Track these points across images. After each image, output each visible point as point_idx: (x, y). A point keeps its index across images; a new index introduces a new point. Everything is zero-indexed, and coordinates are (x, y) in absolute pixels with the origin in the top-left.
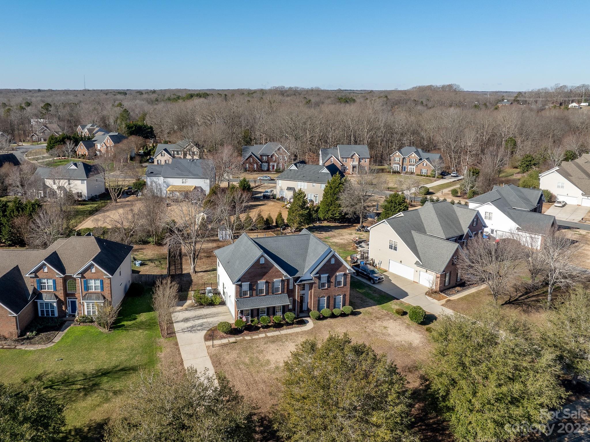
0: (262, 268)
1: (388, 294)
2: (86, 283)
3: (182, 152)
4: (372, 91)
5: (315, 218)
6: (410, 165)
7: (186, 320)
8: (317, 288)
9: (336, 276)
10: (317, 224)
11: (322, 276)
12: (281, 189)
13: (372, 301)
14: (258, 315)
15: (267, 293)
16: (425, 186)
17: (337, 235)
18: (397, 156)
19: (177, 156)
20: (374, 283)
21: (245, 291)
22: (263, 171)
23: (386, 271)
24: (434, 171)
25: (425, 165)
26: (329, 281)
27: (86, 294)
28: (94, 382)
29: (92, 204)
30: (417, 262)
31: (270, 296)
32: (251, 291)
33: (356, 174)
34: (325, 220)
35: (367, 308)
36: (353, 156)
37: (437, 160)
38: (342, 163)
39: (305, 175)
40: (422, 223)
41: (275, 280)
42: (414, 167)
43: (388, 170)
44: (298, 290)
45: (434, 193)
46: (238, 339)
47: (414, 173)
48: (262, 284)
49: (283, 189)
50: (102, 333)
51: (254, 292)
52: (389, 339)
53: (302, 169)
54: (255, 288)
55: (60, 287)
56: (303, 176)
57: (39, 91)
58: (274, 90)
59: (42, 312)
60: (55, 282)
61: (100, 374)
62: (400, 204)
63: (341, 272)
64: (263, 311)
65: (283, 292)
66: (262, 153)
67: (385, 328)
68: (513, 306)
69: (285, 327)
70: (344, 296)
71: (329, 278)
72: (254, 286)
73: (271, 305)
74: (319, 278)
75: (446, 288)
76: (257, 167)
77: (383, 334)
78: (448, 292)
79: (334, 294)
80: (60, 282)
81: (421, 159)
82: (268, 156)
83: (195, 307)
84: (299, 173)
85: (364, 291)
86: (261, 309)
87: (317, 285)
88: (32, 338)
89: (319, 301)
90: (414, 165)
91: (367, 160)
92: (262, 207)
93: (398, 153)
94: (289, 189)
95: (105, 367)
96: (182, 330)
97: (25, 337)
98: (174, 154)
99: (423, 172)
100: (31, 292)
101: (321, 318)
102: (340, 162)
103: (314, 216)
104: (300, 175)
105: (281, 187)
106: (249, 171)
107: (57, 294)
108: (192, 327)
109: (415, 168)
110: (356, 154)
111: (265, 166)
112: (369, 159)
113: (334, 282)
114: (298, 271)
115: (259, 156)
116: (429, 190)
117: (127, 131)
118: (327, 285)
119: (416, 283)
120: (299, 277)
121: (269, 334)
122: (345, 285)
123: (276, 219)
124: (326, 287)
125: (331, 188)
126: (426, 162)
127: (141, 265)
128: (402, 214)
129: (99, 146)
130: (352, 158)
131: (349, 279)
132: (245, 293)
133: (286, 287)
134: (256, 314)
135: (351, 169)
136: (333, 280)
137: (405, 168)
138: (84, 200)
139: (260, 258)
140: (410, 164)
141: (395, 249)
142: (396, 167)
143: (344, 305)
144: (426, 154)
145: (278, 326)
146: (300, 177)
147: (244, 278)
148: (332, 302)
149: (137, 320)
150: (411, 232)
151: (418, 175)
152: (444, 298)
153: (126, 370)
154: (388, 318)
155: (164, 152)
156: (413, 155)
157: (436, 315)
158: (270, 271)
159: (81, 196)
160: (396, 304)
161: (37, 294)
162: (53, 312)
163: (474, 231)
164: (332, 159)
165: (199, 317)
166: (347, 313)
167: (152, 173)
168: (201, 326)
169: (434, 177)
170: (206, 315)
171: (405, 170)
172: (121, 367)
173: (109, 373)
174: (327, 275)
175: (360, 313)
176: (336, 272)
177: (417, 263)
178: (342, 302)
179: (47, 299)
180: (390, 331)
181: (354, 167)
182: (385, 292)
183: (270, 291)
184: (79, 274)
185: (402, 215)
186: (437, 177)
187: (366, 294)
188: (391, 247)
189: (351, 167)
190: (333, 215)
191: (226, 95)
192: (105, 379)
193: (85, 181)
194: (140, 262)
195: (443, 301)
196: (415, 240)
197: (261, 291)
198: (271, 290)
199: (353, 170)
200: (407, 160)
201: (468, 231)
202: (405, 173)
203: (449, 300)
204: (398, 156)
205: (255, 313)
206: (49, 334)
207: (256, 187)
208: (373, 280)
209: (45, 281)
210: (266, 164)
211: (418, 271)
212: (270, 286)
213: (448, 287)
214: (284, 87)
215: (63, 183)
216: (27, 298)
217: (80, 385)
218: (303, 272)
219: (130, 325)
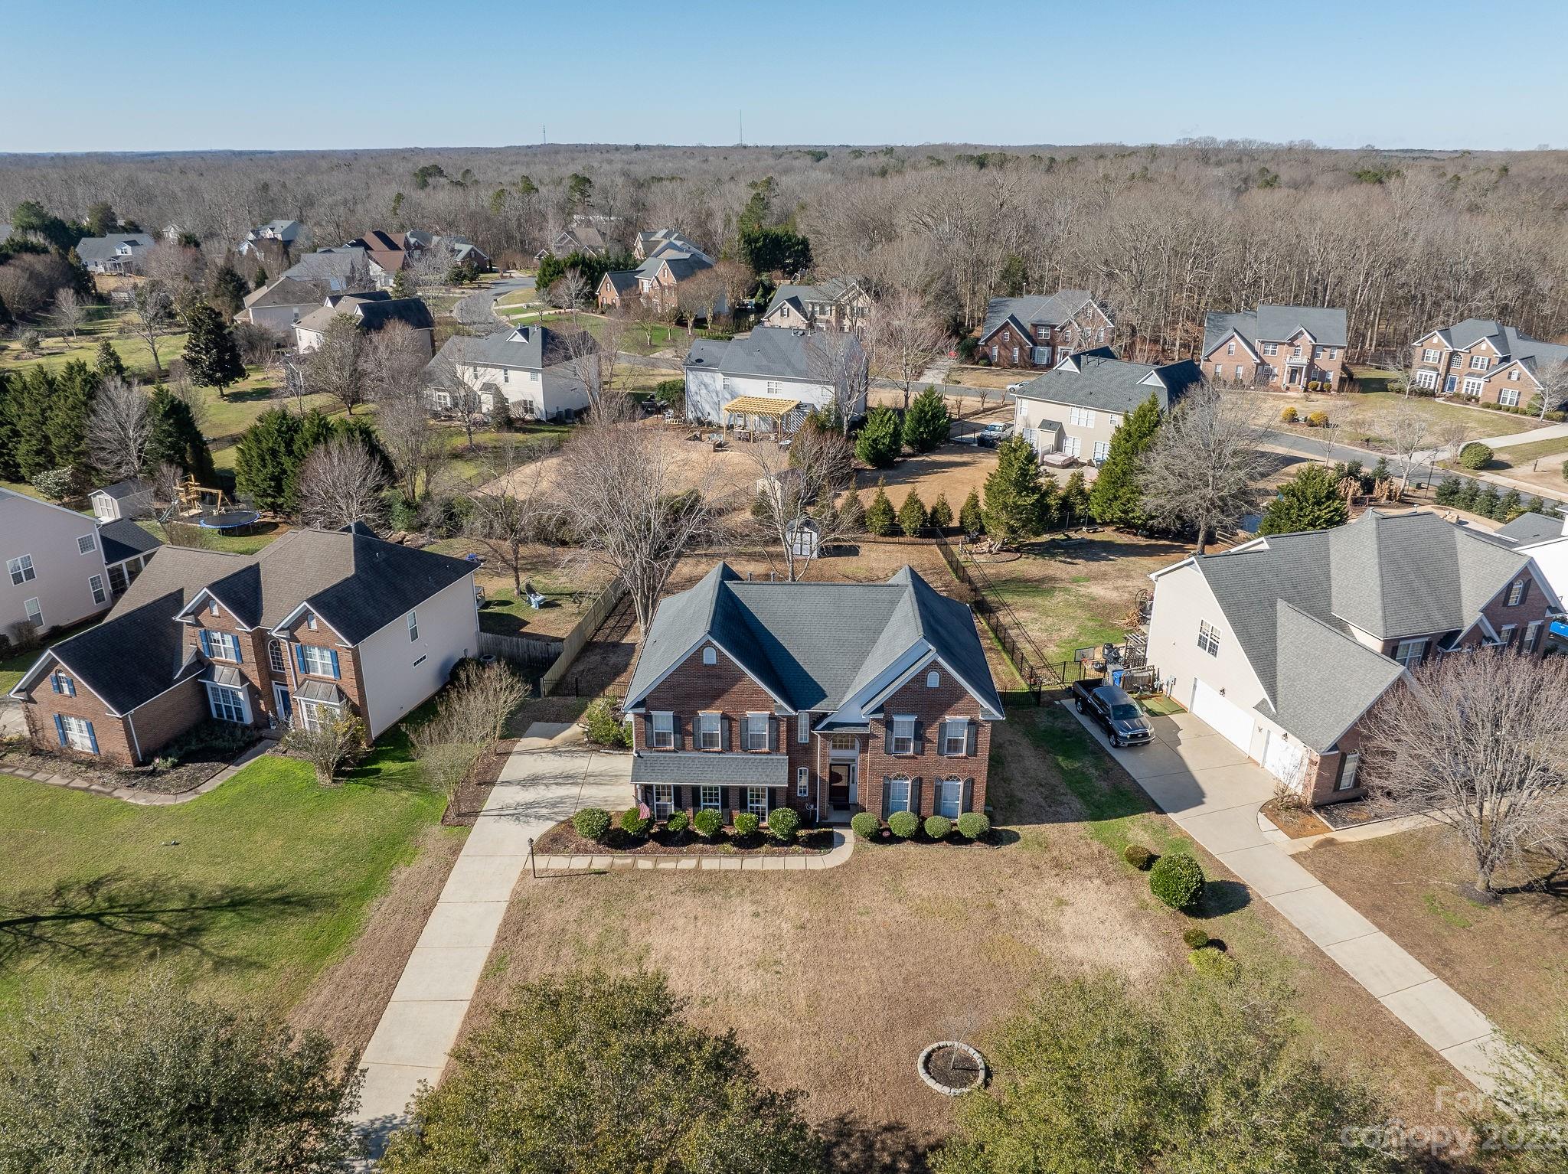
0: (708, 676)
1: (1140, 789)
2: (302, 652)
3: (834, 308)
4: (1469, 152)
5: (1081, 517)
6: (1470, 374)
7: (533, 781)
8: (882, 751)
9: (943, 726)
10: (1083, 534)
11: (896, 718)
12: (1028, 425)
13: (1077, 805)
14: (696, 803)
15: (728, 747)
16: (1482, 442)
17: (1114, 574)
18: (1433, 348)
19: (822, 317)
20: (1117, 746)
21: (664, 734)
22: (1034, 366)
23: (1183, 710)
24: (1541, 397)
25: (1514, 377)
26: (919, 736)
27: (305, 680)
28: (196, 923)
29: (549, 431)
30: (1264, 701)
31: (737, 755)
32: (678, 736)
33: (1296, 390)
34: (1105, 524)
35: (1046, 827)
36: (1295, 338)
37: (1555, 365)
38: (1260, 358)
39: (1094, 390)
40: (1328, 577)
41: (749, 713)
42: (1482, 381)
43: (1396, 386)
44: (823, 749)
45: (1508, 466)
46: (618, 862)
47: (1477, 400)
48: (710, 719)
49: (1032, 423)
50: (314, 784)
51: (689, 741)
52: (1047, 946)
53: (1091, 373)
54: (690, 727)
55: (249, 656)
56: (1088, 390)
57: (637, 147)
58: (1185, 148)
59: (218, 707)
60: (236, 641)
61: (226, 901)
62: (1318, 503)
63: (960, 714)
64: (711, 795)
65: (775, 749)
66: (1037, 319)
67: (1061, 903)
68: (1552, 899)
69: (765, 848)
70: (970, 784)
71: (919, 727)
72: (688, 724)
73: (732, 781)
74: (889, 725)
75: (1341, 796)
76: (1020, 355)
77: (1040, 924)
78: (1343, 812)
79: (934, 773)
80: (247, 642)
81: (1506, 359)
82: (1055, 326)
83: (580, 745)
84: (1080, 383)
85: (1077, 765)
86: (705, 789)
87: (879, 743)
88: (164, 773)
89: (887, 788)
90: (1480, 376)
91: (1336, 352)
92: (957, 472)
93: (1437, 338)
94: (1047, 425)
95: (251, 885)
96: (502, 809)
97: (151, 768)
98: (813, 313)
99: (1505, 400)
100: (187, 658)
101: (880, 836)
102: (1256, 353)
103: (1079, 509)
104: (1082, 388)
105: (1026, 419)
106: (997, 365)
107: (245, 671)
108: (529, 805)
109: (1482, 383)
110: (1306, 334)
111: (1042, 353)
112: (1342, 351)
113: (936, 741)
114: (825, 696)
115: (1028, 327)
116: (1490, 454)
117: (744, 249)
118: (912, 745)
119: (1251, 766)
120: (825, 715)
121: (709, 864)
122: (973, 751)
123: (962, 511)
124: (911, 753)
125: (1130, 435)
126: (1519, 368)
127: (545, 605)
128: (1263, 544)
129: (646, 286)
130: (1291, 345)
131: (985, 739)
132: (662, 739)
133: (783, 736)
134: (690, 800)
135: (1286, 377)
136: (932, 733)
137: (1453, 382)
138: (538, 421)
139: (703, 647)
140: (1470, 370)
141: (1213, 650)
142: (1427, 378)
143: (968, 808)
144: (1528, 343)
145: (752, 841)
146: (1080, 394)
147: (658, 698)
148: (928, 796)
149: (417, 763)
150: (1273, 605)
151: (1487, 406)
152: (1316, 829)
153: (289, 903)
154: (1091, 870)
155: (788, 305)
156: (1484, 346)
157: (1255, 888)
158: (735, 689)
159: (532, 411)
160: (1145, 828)
161: (203, 666)
162: (239, 711)
163: (1510, 623)
164: (1232, 343)
165: (567, 779)
166: (967, 834)
167: (699, 361)
168: (554, 805)
169: (1539, 416)
170: (587, 775)
171: (1451, 388)
172: (287, 891)
173: (244, 902)
174: (913, 718)
175: (1014, 838)
176: (942, 712)
177: (1260, 707)
178: (961, 799)
179: (224, 677)
180: (1069, 921)
181: (1294, 372)
182: (1134, 781)
183: (736, 742)
184: (282, 629)
185: (1265, 546)
186: (1547, 417)
187: (1075, 780)
188: (1202, 642)
189: (1287, 368)
190: (1125, 512)
191: (1052, 160)
192: (226, 918)
193: (540, 375)
194: (541, 597)
195: (1306, 843)
196: (1279, 633)
197: (710, 739)
198: (735, 737)
199: (1292, 380)
200: (1464, 359)
201: (1481, 620)
202: (1449, 399)
203: (1331, 842)
204: (1437, 346)
205: (689, 797)
206: (202, 770)
207: (985, 411)
208: (1117, 736)
209: (217, 636)
210: (1045, 350)
211: (1265, 731)
212: (736, 729)
213: (1350, 795)
214: (1213, 140)
215: (495, 376)
216: (172, 673)
217: (163, 923)
218: (840, 701)
219: (391, 775)
